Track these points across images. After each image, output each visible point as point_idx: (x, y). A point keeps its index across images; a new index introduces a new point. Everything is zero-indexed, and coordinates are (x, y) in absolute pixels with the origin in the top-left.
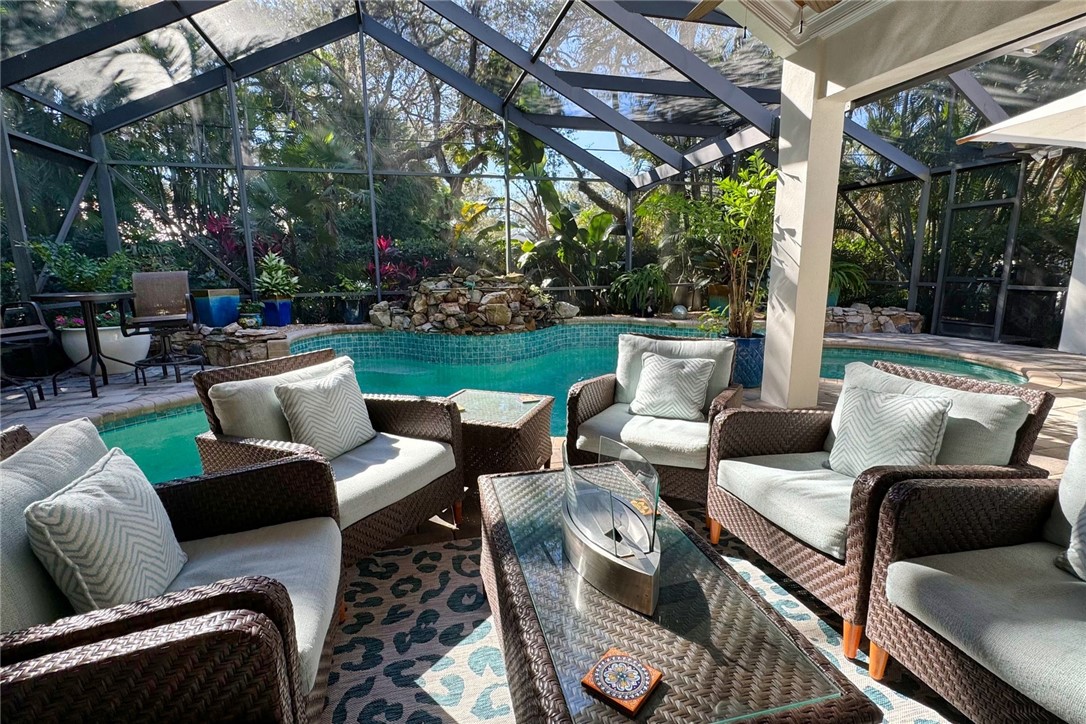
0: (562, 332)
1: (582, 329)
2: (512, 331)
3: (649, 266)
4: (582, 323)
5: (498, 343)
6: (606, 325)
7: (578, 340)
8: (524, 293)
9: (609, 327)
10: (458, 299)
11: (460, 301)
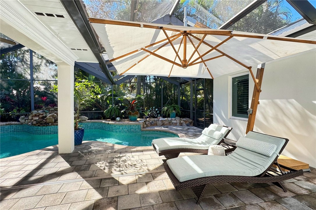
1: (89, 124)
2: (54, 125)
5: (48, 128)
6: (96, 123)
7: (88, 127)
10: (39, 115)
11: (40, 116)
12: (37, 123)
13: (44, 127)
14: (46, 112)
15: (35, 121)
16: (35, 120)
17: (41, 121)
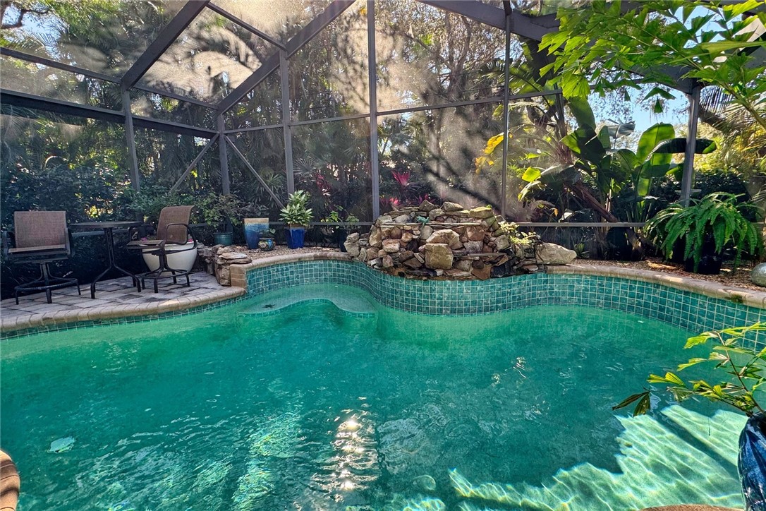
0: (546, 281)
1: (579, 282)
2: (452, 278)
3: (715, 195)
4: (579, 273)
5: (432, 290)
6: (618, 280)
7: (572, 295)
8: (489, 231)
9: (622, 283)
10: (401, 235)
11: (403, 238)
12: (396, 266)
13: (419, 284)
14: (421, 221)
15: (388, 256)
16: (390, 253)
17: (410, 258)
